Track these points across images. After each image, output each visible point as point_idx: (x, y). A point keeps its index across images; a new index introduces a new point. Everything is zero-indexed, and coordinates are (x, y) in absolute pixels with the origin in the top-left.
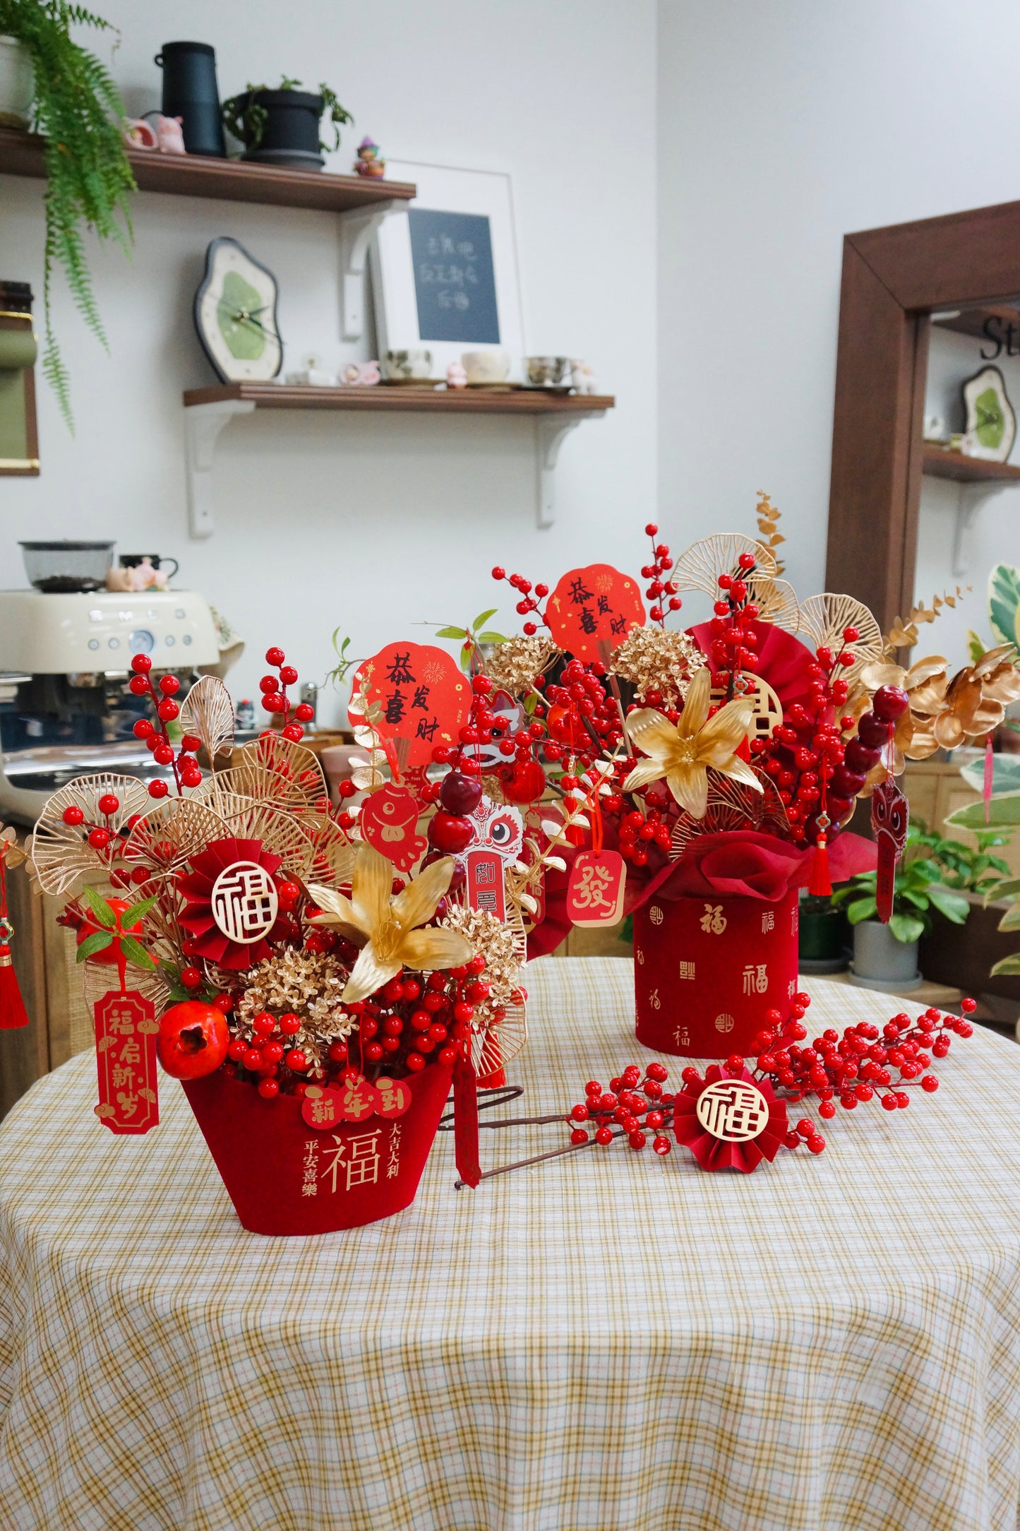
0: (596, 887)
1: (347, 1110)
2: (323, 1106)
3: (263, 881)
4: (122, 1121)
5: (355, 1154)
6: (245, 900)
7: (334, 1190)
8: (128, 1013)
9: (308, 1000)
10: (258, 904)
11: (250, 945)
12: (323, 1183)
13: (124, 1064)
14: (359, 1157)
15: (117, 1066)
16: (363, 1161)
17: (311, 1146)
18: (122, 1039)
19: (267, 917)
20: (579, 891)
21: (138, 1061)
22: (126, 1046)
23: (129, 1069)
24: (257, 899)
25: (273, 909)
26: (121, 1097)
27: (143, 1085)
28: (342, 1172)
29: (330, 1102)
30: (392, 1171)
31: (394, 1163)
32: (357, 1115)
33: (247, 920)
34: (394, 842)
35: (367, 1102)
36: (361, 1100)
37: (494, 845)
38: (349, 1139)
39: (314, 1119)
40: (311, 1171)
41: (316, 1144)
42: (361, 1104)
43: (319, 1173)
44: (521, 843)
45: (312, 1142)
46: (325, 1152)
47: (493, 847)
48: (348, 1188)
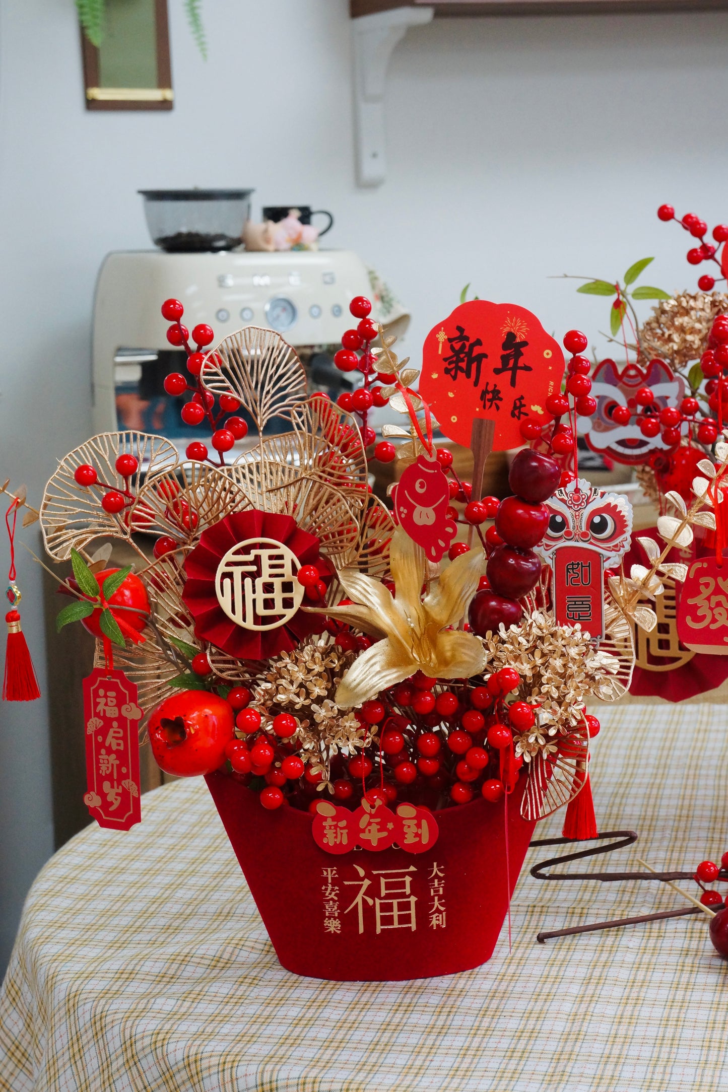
0: (719, 604)
1: (362, 836)
2: (336, 826)
3: (287, 562)
4: (108, 814)
5: (383, 892)
6: (259, 582)
7: (361, 930)
8: (112, 694)
10: (278, 586)
11: (263, 633)
12: (349, 920)
13: (109, 751)
14: (388, 896)
15: (103, 751)
16: (395, 902)
17: (329, 873)
18: (108, 722)
19: (288, 603)
20: (696, 607)
21: (122, 748)
22: (112, 730)
23: (113, 756)
24: (277, 583)
25: (297, 597)
26: (106, 785)
27: (126, 776)
28: (369, 911)
29: (343, 823)
30: (437, 921)
32: (374, 843)
33: (260, 604)
34: (425, 526)
35: (386, 829)
36: (379, 827)
37: (592, 540)
38: (375, 872)
39: (325, 841)
40: (331, 902)
41: (334, 872)
42: (379, 831)
43: (342, 908)
44: (629, 540)
45: (329, 869)
46: (346, 883)
47: (591, 543)
48: (378, 931)
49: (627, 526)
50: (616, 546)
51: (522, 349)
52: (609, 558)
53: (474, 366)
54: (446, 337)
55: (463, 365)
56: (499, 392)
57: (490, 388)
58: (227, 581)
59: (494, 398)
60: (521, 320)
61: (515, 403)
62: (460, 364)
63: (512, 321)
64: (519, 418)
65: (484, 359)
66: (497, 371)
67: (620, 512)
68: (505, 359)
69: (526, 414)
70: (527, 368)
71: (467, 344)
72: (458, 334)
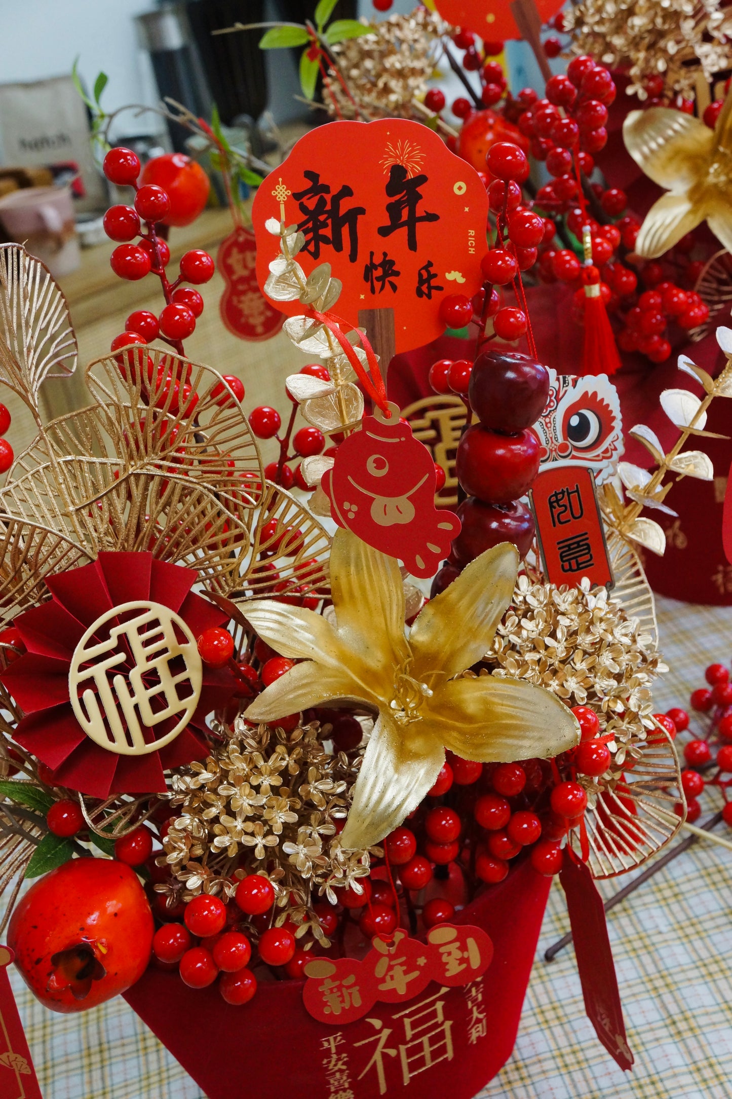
1: (383, 987)
2: (340, 987)
3: (165, 627)
5: (409, 1033)
6: (135, 675)
7: (383, 1089)
9: (283, 838)
10: (163, 671)
11: (161, 751)
12: (364, 1085)
14: (415, 1037)
16: (425, 1039)
17: (331, 1043)
19: (184, 690)
24: (160, 664)
25: (194, 674)
28: (393, 1065)
29: (350, 980)
30: (477, 1033)
31: (479, 1021)
32: (402, 988)
33: (146, 709)
34: (396, 526)
35: (418, 968)
36: (404, 968)
37: (574, 453)
38: (395, 1017)
39: (327, 1011)
40: (338, 1075)
41: (339, 1038)
42: (406, 973)
43: (353, 1076)
44: (621, 436)
45: (331, 1038)
46: (357, 1045)
47: (574, 457)
48: (406, 1082)
49: (614, 418)
50: (606, 451)
51: (418, 189)
52: (601, 471)
53: (345, 231)
54: (289, 193)
55: (327, 232)
56: (392, 263)
57: (378, 260)
58: (88, 694)
59: (386, 274)
60: (411, 142)
61: (420, 275)
62: (322, 232)
63: (395, 147)
64: (429, 296)
65: (360, 217)
66: (384, 232)
67: (602, 400)
68: (393, 210)
69: (440, 288)
70: (432, 217)
71: (328, 198)
72: (308, 184)
